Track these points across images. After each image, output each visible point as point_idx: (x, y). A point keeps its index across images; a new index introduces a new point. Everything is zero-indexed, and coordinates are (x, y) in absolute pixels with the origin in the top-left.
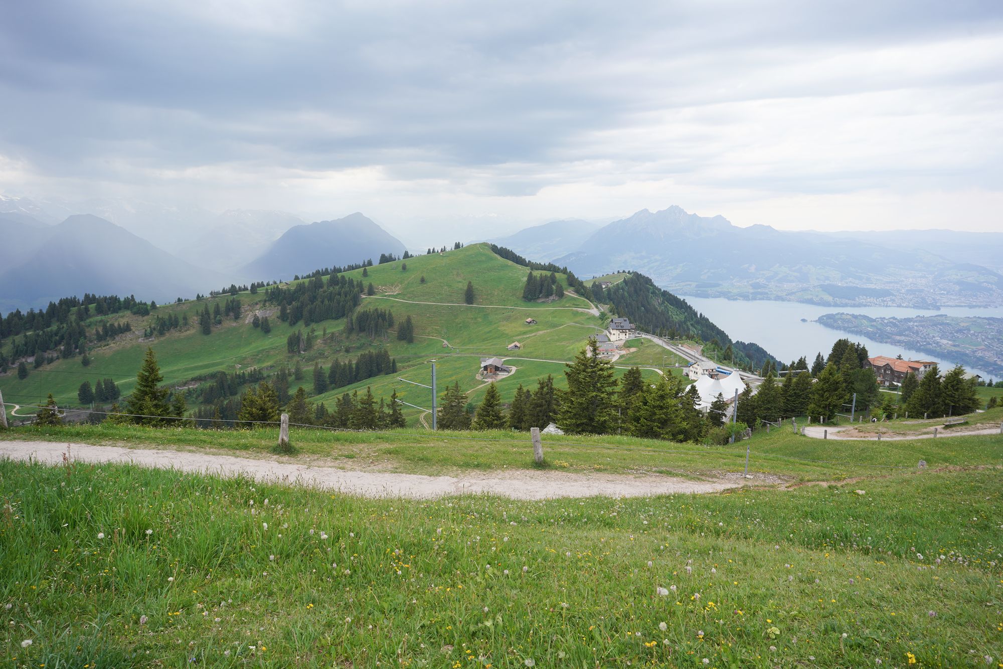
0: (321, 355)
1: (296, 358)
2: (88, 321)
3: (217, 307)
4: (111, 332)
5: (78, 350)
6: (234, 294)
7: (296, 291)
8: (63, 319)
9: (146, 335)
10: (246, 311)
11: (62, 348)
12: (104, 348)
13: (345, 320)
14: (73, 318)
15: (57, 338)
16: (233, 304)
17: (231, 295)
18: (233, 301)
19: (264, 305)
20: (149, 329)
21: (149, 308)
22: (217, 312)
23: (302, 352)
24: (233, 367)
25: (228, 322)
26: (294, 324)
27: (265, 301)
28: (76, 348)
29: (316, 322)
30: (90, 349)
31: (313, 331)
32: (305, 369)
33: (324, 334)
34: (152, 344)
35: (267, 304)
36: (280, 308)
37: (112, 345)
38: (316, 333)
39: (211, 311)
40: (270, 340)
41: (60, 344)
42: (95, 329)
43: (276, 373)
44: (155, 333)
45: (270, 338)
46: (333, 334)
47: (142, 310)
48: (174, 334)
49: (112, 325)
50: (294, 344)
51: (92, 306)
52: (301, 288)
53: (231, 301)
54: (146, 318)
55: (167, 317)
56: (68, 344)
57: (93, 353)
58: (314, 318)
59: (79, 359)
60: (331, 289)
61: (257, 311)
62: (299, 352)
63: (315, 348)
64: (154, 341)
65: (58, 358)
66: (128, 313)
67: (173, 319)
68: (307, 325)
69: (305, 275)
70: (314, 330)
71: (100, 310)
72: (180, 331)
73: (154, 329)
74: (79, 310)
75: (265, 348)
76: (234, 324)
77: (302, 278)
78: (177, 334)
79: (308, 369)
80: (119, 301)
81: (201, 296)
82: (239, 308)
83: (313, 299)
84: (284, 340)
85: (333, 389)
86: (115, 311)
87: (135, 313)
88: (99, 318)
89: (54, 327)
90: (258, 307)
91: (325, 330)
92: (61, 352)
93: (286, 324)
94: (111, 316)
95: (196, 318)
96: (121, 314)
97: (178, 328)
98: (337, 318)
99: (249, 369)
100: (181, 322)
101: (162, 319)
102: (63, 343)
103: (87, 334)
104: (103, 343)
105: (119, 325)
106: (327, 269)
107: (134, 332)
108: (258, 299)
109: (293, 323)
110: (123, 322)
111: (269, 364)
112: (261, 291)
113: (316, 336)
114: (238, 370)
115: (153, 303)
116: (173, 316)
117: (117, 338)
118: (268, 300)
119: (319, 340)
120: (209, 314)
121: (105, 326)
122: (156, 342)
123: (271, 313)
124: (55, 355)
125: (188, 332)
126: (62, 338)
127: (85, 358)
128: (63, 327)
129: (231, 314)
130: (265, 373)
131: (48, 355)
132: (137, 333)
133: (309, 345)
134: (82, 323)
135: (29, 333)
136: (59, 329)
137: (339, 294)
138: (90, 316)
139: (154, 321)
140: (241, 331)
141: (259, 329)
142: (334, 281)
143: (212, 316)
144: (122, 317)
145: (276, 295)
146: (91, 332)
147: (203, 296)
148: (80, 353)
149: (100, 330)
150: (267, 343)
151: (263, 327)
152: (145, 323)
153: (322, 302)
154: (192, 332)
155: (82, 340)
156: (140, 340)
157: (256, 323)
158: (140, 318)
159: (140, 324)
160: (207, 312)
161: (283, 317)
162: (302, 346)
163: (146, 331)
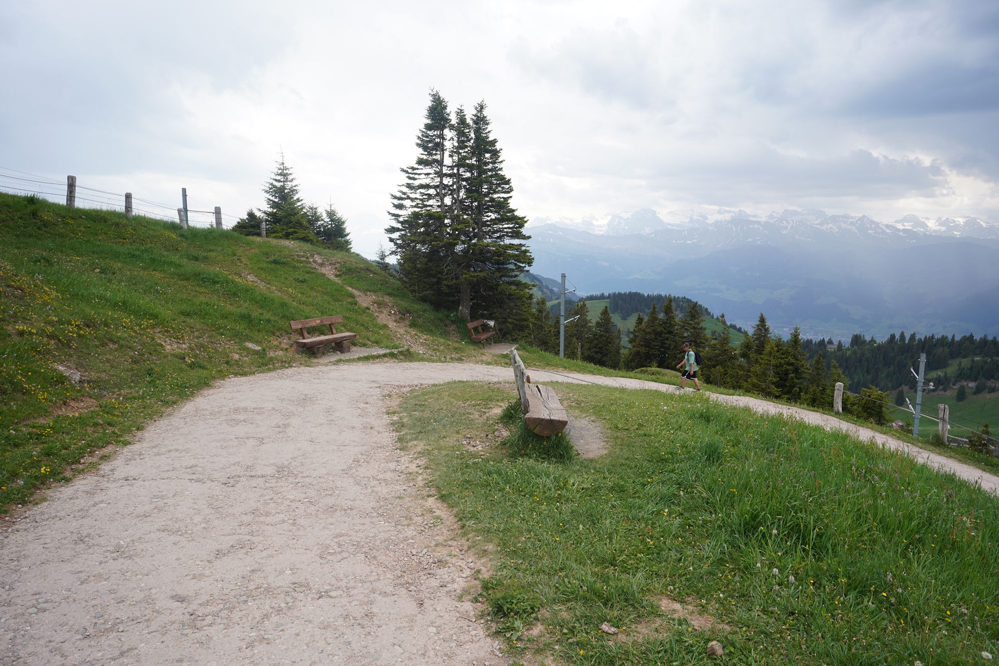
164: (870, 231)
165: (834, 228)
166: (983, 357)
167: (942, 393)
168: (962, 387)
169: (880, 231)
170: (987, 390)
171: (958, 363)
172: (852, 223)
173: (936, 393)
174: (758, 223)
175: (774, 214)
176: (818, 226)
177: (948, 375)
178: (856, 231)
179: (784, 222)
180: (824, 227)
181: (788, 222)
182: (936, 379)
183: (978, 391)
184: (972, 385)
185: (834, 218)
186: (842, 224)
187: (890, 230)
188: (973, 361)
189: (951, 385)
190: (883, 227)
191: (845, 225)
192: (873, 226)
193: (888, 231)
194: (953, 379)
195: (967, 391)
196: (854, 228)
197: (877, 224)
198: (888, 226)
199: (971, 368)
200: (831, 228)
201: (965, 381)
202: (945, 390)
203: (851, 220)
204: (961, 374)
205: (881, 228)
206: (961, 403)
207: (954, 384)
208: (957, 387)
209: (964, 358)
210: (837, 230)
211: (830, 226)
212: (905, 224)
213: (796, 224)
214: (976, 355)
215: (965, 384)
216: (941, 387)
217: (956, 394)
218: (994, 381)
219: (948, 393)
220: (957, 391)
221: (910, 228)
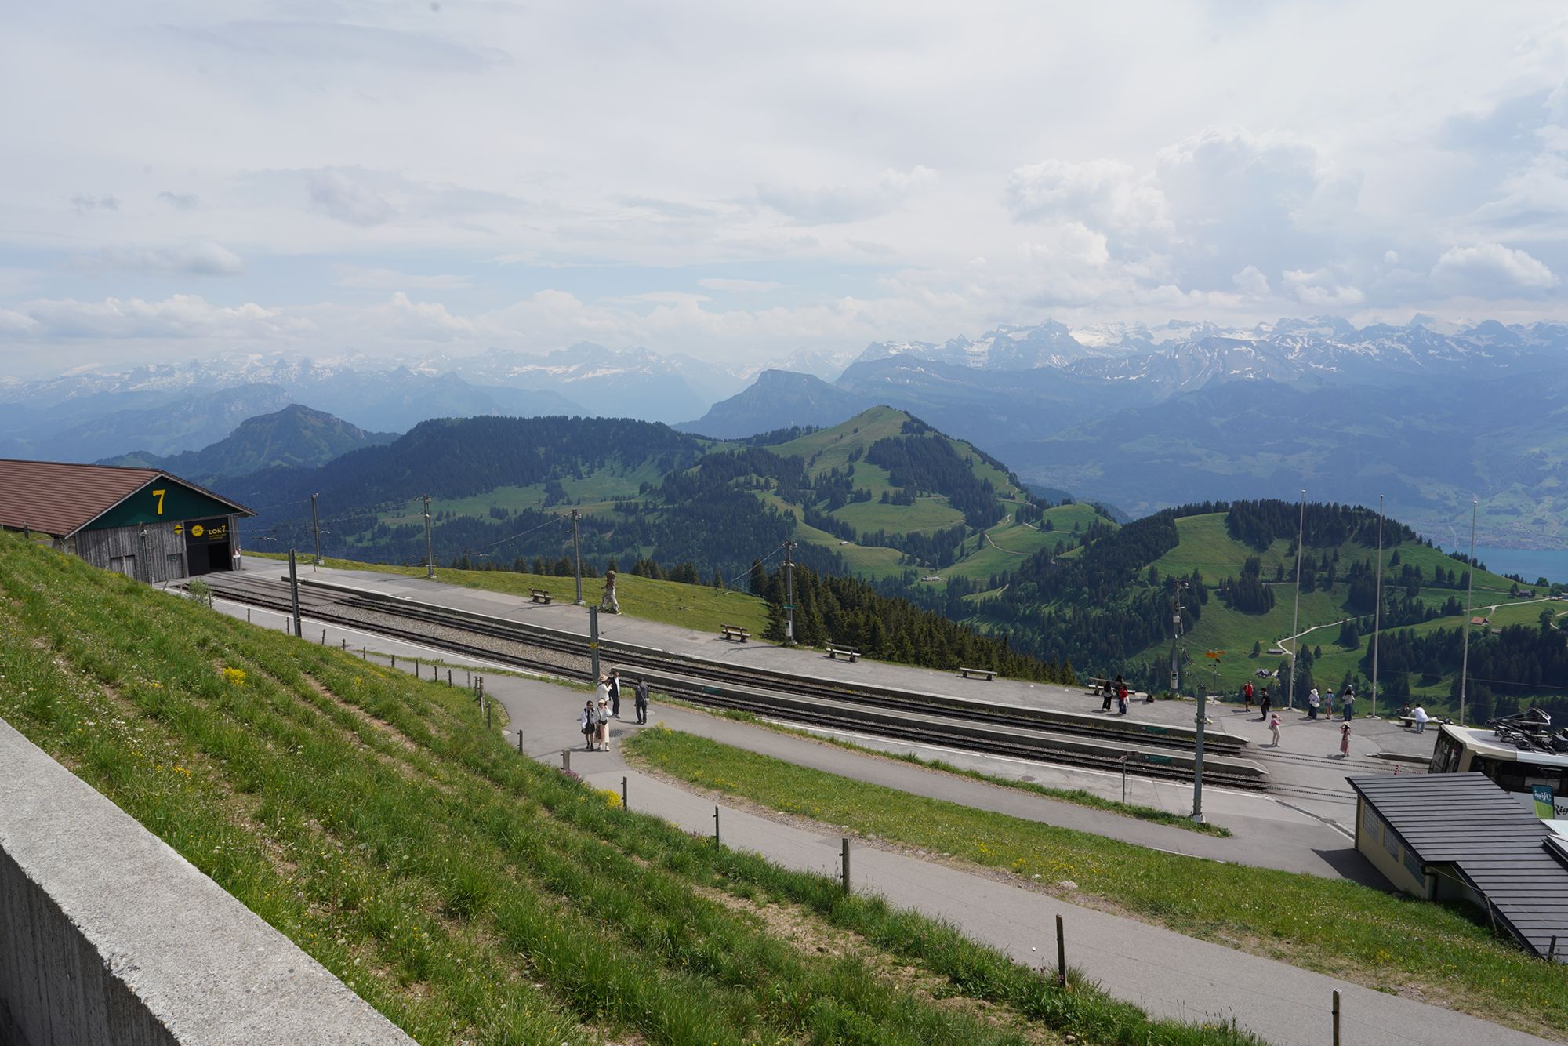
164: (1431, 352)
165: (1371, 347)
169: (1448, 350)
172: (1399, 338)
175: (1263, 327)
176: (1344, 346)
178: (1409, 352)
179: (1289, 340)
180: (1355, 347)
185: (1370, 333)
186: (1385, 342)
187: (1465, 348)
190: (1453, 344)
191: (1390, 343)
192: (1435, 343)
193: (1461, 350)
196: (1405, 347)
197: (1442, 339)
198: (1460, 342)
200: (1366, 348)
203: (1398, 334)
205: (1450, 347)
210: (1378, 352)
211: (1365, 344)
212: (1484, 335)
213: (1308, 344)
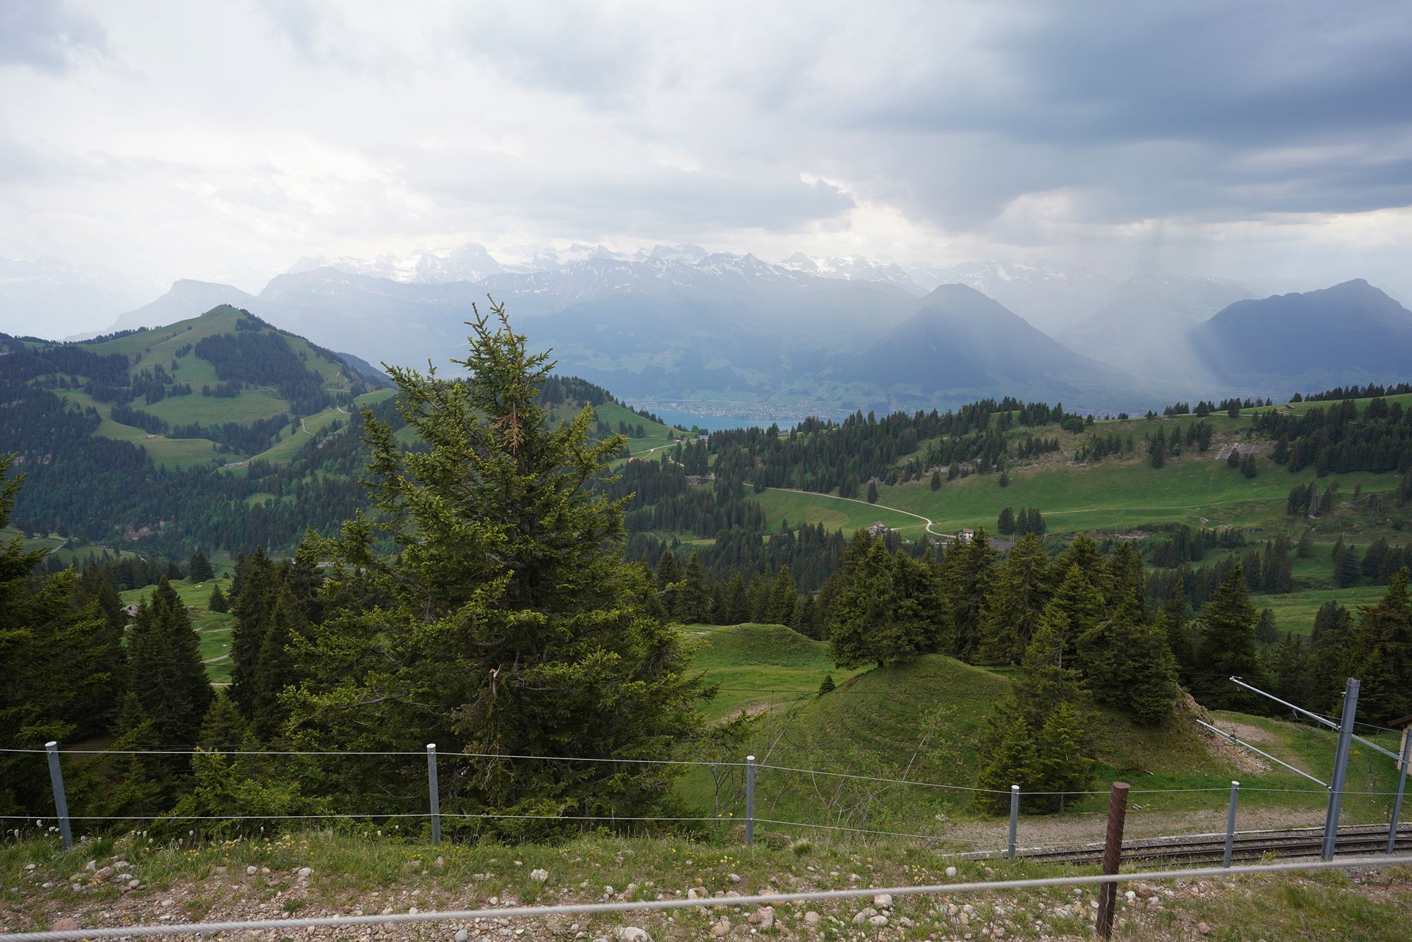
0: (1346, 525)
1: (1300, 525)
2: (1011, 431)
3: (1178, 430)
4: (1035, 449)
5: (995, 466)
6: (1203, 416)
7: (1306, 420)
8: (982, 425)
9: (1077, 459)
10: (1219, 442)
11: (979, 461)
12: (1025, 468)
13: (1397, 476)
14: (993, 425)
15: (975, 448)
16: (1200, 430)
17: (1198, 416)
18: (1201, 425)
19: (1249, 436)
20: (1082, 451)
21: (1084, 422)
22: (1176, 438)
23: (1311, 517)
24: (1197, 520)
25: (1189, 454)
26: (1298, 470)
27: (1251, 430)
28: (993, 464)
29: (1338, 473)
30: (1009, 467)
31: (1335, 486)
32: (1315, 543)
33: (1356, 495)
34: (1083, 471)
35: (1253, 435)
36: (1275, 443)
37: (1035, 465)
38: (1340, 491)
39: (1168, 434)
40: (1255, 490)
41: (977, 455)
42: (1018, 443)
43: (1266, 541)
44: (1089, 456)
45: (1255, 487)
46: (1373, 496)
47: (1075, 425)
48: (1113, 461)
49: (1038, 440)
50: (1299, 502)
51: (1016, 413)
52: (1315, 417)
53: (1198, 425)
54: (1079, 435)
55: (1105, 438)
56: (986, 458)
57: (1012, 471)
58: (1333, 466)
59: (996, 476)
60: (1372, 421)
61: (1236, 444)
62: (1306, 515)
63: (1337, 513)
64: (1085, 466)
65: (973, 472)
66: (1057, 427)
67: (1114, 441)
68: (1321, 475)
69: (1312, 394)
70: (1338, 486)
71: (1024, 420)
72: (1121, 458)
73: (1088, 452)
74: (1002, 416)
75: (1249, 500)
76: (1198, 459)
77: (1307, 399)
78: (1116, 462)
79: (1324, 543)
80: (1048, 411)
81: (1153, 413)
82: (1209, 436)
83: (1336, 436)
84: (1284, 494)
85: (1369, 584)
86: (1043, 422)
87: (1065, 428)
88: (1022, 429)
89: (972, 435)
90: (1238, 437)
91: (1358, 488)
92: (977, 466)
93: (1283, 469)
94: (1037, 428)
95: (1143, 443)
96: (1049, 428)
97: (1119, 454)
98: (1379, 471)
99: (1222, 528)
100: (1124, 446)
101: (1100, 439)
102: (980, 456)
103: (1008, 448)
104: (1025, 461)
105: (1046, 441)
106: (1355, 388)
107: (1062, 452)
108: (1239, 427)
109: (1295, 469)
110: (1051, 437)
111: (1254, 525)
112: (1245, 413)
113: (1340, 496)
114: (1204, 525)
115: (1090, 418)
116: (1114, 437)
117: (1042, 458)
118: (1256, 430)
119: (1344, 503)
120: (1163, 440)
121: (1029, 441)
122: (1088, 468)
123: (1260, 448)
124: (970, 468)
125: (1131, 462)
126: (980, 449)
127: (1004, 475)
128: (982, 436)
129: (1196, 444)
130: (1248, 539)
131: (962, 467)
132: (1065, 453)
133: (1327, 505)
134: (1004, 434)
135: (945, 439)
136: (978, 437)
137: (1389, 433)
138: (1011, 426)
139: (1088, 441)
140: (1207, 470)
141: (1237, 471)
142: (1377, 410)
143: (1168, 444)
144: (1050, 431)
145: (1270, 424)
146: (1014, 445)
147: (1156, 414)
148: (998, 470)
149: (1024, 444)
150: (1250, 492)
151: (1244, 468)
152: (1077, 443)
153: (1354, 442)
154: (1136, 461)
155: (1002, 455)
156: (1069, 464)
157: (1233, 461)
158: (1071, 435)
159: (1072, 443)
160: (1161, 437)
161: (1279, 457)
162: (1314, 506)
163: (1078, 453)
164: (757, 274)
165: (717, 270)
166: (951, 437)
167: (915, 482)
168: (936, 474)
169: (768, 273)
170: (960, 475)
171: (928, 446)
172: (737, 264)
173: (909, 483)
174: (626, 263)
175: (643, 252)
176: (699, 268)
177: (920, 460)
178: (742, 273)
179: (658, 262)
180: (706, 269)
181: (662, 262)
182: (908, 466)
183: (952, 476)
184: (944, 470)
185: (716, 258)
186: (726, 266)
187: (780, 272)
188: (942, 441)
189: (923, 472)
190: (771, 268)
191: (729, 266)
192: (760, 267)
193: (777, 273)
194: (925, 465)
195: (942, 477)
196: (739, 269)
197: (764, 264)
198: (776, 268)
199: (941, 451)
200: (713, 270)
201: (938, 465)
202: (918, 478)
203: (735, 260)
204: (932, 457)
205: (769, 270)
206: (937, 493)
207: (926, 471)
208: (930, 473)
209: (932, 437)
210: (721, 273)
211: (713, 267)
212: (794, 264)
213: (670, 265)
214: (942, 434)
215: (937, 469)
216: (914, 476)
217: (930, 482)
218: (966, 463)
219: (922, 482)
220: (931, 478)
221: (798, 269)
